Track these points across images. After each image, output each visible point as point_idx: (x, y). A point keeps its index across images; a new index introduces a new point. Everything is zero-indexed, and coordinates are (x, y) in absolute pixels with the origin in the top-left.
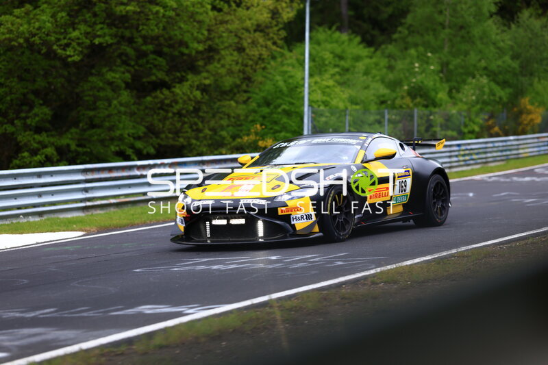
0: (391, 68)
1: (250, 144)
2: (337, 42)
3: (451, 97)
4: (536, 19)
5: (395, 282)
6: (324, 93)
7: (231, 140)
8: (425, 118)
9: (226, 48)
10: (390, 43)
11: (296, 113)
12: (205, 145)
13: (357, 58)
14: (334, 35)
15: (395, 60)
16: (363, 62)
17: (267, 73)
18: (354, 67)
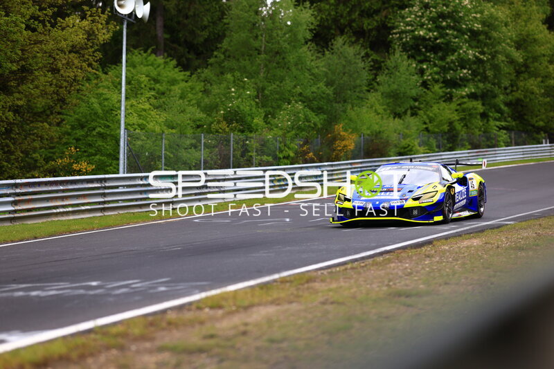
0: (206, 92)
1: (64, 167)
2: (152, 65)
3: (267, 123)
4: (350, 46)
6: (139, 115)
7: (44, 162)
8: (241, 143)
9: (41, 68)
10: (206, 68)
11: (112, 136)
12: (17, 167)
13: (173, 82)
14: (149, 58)
15: (211, 85)
16: (179, 86)
17: (82, 95)
18: (170, 90)
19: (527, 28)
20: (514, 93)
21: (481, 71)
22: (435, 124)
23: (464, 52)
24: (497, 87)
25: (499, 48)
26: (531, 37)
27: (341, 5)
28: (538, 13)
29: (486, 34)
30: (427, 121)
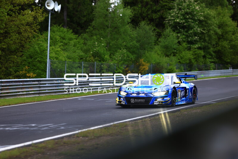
0: (85, 44)
1: (23, 75)
2: (62, 32)
3: (111, 58)
4: (147, 25)
5: (87, 137)
6: (56, 53)
7: (14, 73)
8: (100, 66)
9: (13, 32)
10: (85, 33)
11: (44, 62)
12: (3, 75)
13: (71, 39)
14: (61, 29)
15: (87, 41)
16: (73, 41)
17: (31, 44)
18: (69, 43)
19: (223, 20)
20: (217, 47)
21: (203, 37)
22: (183, 60)
23: (196, 29)
24: (210, 44)
25: (211, 28)
26: (225, 23)
27: (144, 8)
28: (228, 13)
29: (206, 21)
30: (180, 58)
